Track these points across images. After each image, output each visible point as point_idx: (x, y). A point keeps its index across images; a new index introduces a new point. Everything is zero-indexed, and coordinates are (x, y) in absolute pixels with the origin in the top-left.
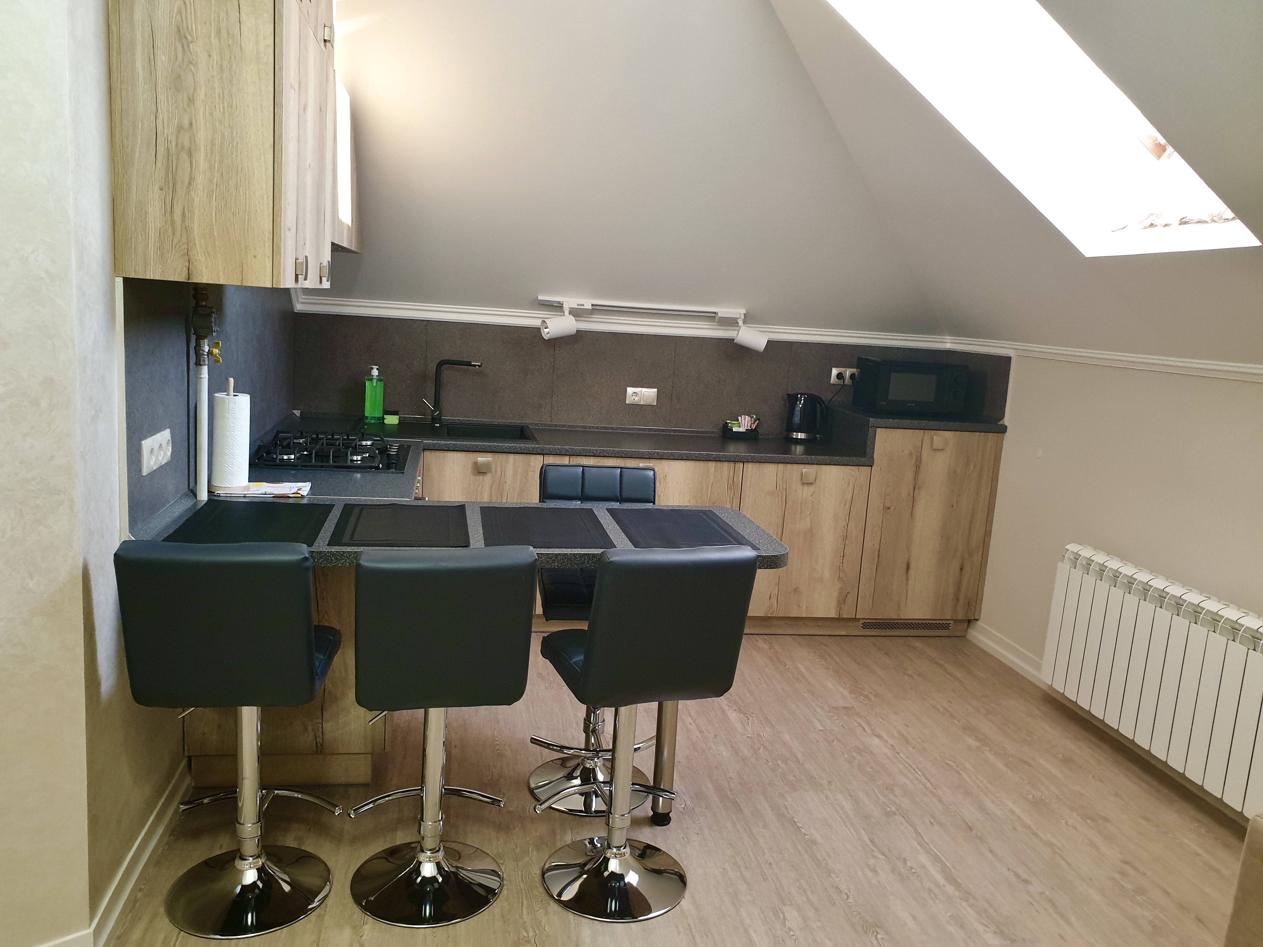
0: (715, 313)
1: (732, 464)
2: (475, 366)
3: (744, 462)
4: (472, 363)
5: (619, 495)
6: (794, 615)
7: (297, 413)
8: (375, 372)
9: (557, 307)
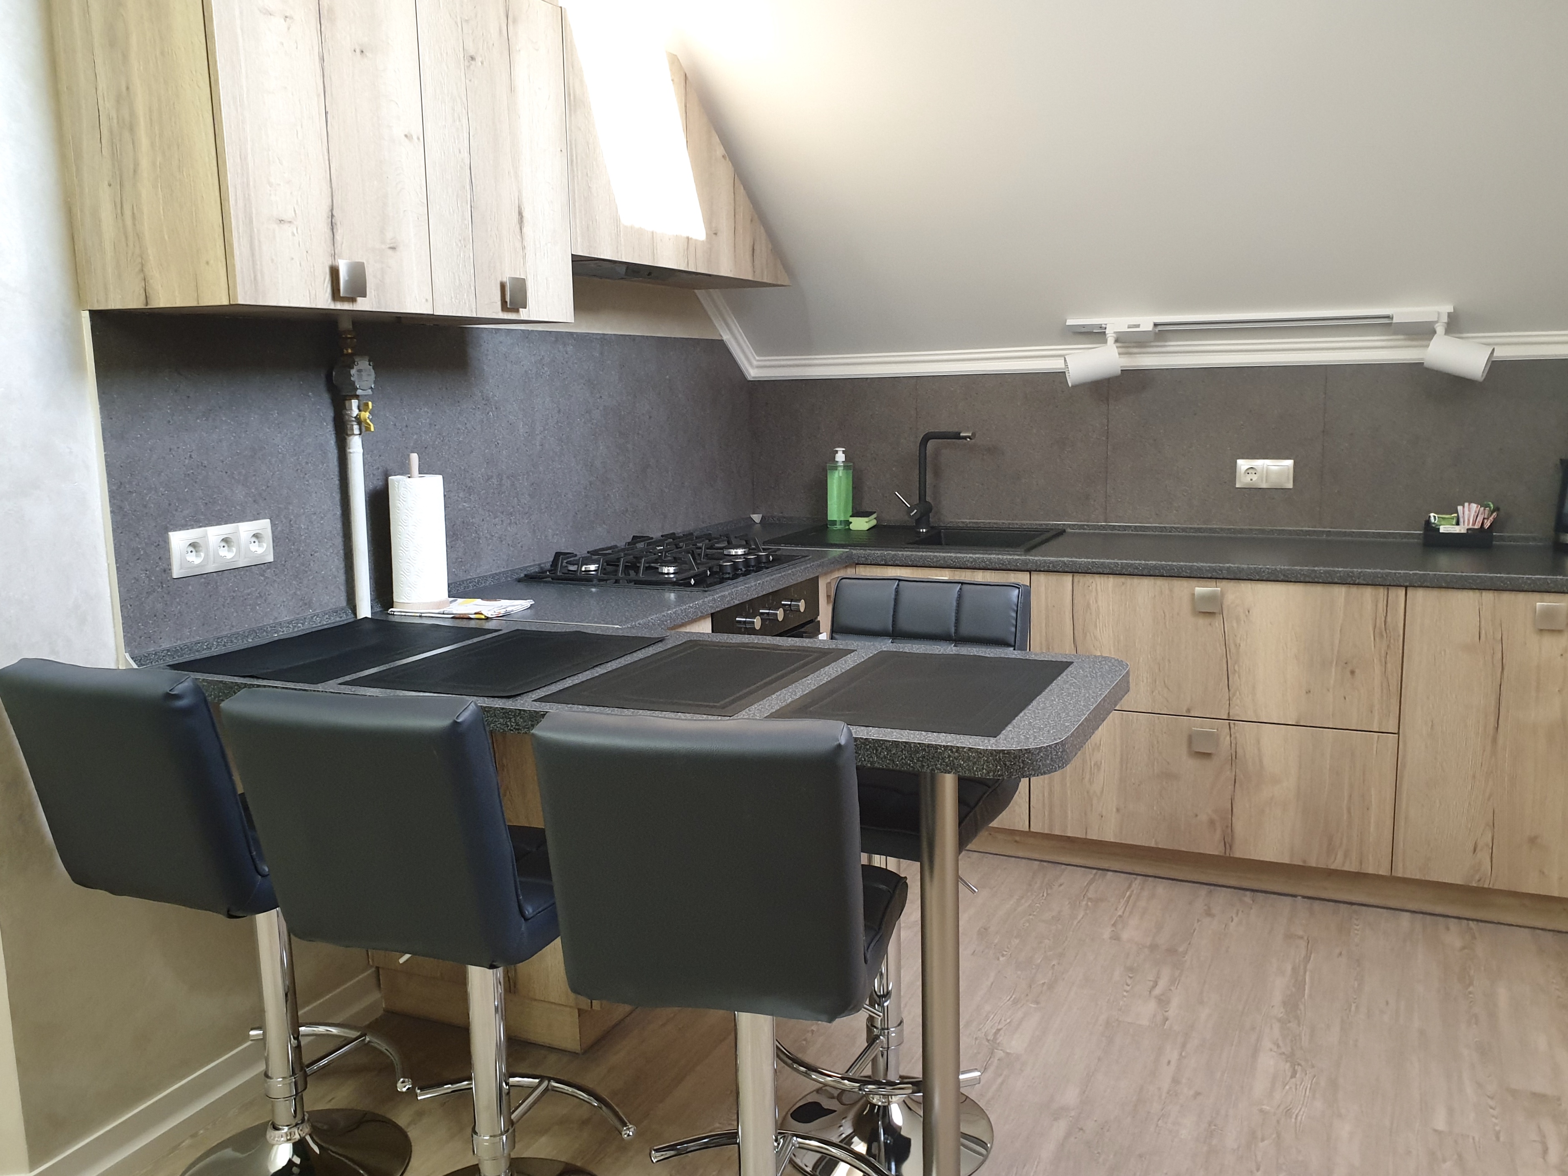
0: (1388, 317)
1: (1382, 591)
2: (965, 438)
3: (1406, 587)
4: (961, 435)
5: (953, 630)
6: (1531, 887)
7: (757, 518)
8: (840, 457)
9: (1096, 335)
